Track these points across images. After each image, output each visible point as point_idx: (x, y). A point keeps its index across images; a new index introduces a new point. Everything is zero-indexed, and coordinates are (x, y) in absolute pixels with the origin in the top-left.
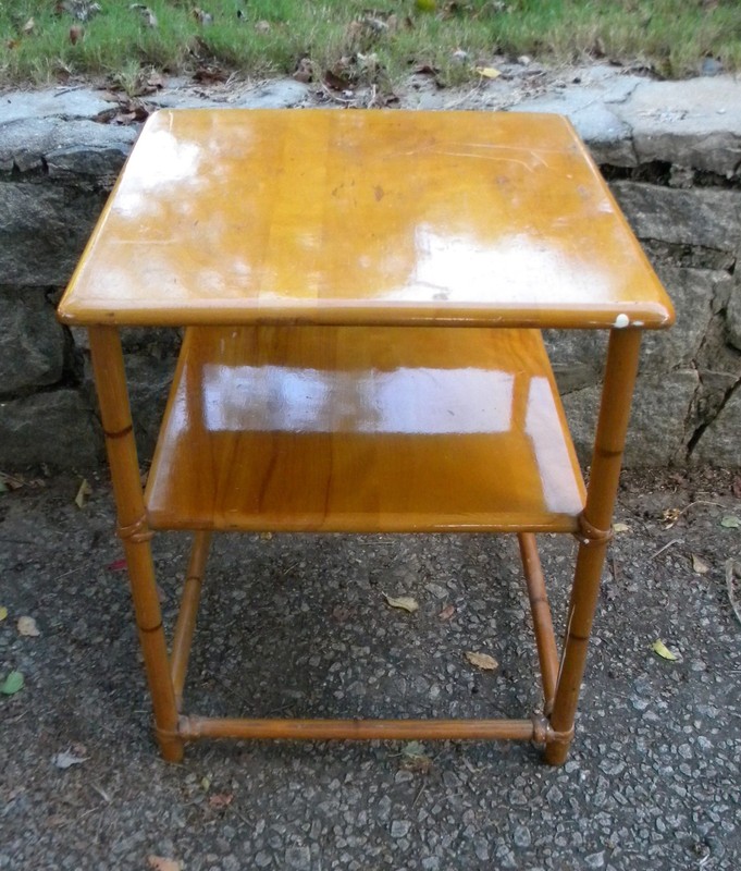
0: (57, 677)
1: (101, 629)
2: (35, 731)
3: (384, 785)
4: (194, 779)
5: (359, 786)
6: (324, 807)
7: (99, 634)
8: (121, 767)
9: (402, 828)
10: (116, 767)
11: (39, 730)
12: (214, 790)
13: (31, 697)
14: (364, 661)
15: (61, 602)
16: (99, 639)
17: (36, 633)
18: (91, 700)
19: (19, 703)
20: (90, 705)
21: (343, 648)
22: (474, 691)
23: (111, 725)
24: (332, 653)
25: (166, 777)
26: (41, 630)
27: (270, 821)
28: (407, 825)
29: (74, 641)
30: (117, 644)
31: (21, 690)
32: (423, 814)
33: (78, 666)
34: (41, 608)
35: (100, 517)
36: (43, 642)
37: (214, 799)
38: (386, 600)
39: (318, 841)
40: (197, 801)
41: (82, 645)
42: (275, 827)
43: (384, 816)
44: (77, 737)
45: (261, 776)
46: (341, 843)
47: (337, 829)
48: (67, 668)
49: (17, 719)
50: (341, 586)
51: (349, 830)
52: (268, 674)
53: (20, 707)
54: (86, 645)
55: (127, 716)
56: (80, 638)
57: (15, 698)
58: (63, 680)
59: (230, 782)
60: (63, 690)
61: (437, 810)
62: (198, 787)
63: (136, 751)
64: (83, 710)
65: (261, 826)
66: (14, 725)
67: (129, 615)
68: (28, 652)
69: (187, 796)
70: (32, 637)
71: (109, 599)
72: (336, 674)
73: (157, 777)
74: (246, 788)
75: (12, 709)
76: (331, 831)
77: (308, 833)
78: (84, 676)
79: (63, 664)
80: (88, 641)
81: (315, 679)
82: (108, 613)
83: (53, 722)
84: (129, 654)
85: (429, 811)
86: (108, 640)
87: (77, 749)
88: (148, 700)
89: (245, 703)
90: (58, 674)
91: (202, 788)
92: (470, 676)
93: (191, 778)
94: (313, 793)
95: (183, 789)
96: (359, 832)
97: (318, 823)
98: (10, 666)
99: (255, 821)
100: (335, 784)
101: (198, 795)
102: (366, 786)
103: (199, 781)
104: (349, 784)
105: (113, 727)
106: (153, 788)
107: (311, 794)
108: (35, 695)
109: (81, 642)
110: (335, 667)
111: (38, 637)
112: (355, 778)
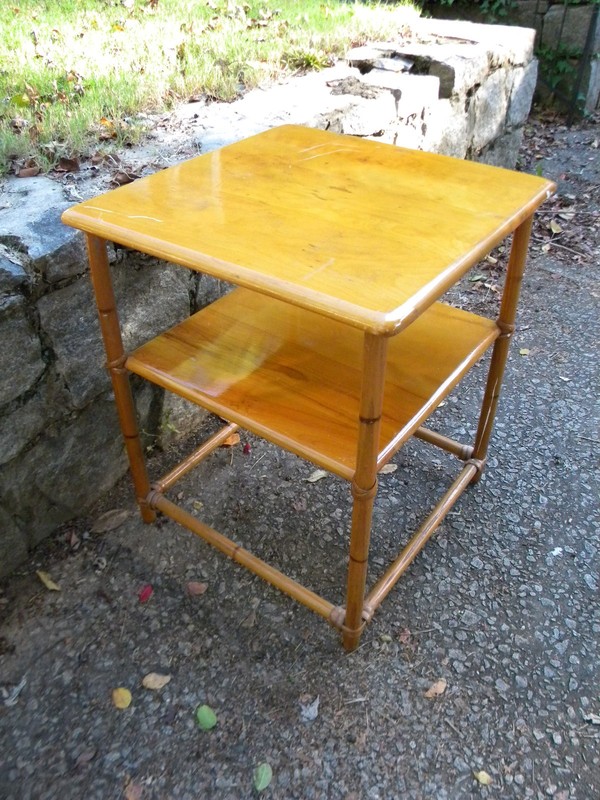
0: (224, 685)
1: (199, 635)
2: (265, 721)
3: (444, 554)
4: (377, 644)
5: (437, 566)
6: (442, 588)
7: (204, 639)
8: (340, 680)
9: (477, 562)
10: (337, 684)
11: (268, 718)
12: (395, 636)
13: (231, 710)
14: (346, 516)
15: (149, 649)
16: (209, 642)
17: (167, 679)
18: (264, 673)
19: (231, 721)
20: (269, 676)
21: (328, 520)
22: (406, 484)
23: (297, 670)
24: (328, 527)
25: (366, 657)
26: (166, 674)
27: (437, 620)
28: (477, 559)
29: (197, 658)
30: (222, 633)
31: (217, 715)
32: (474, 548)
33: (225, 666)
34: (143, 664)
36: (180, 678)
37: (403, 639)
38: (308, 482)
39: (464, 604)
40: (397, 650)
41: (206, 654)
42: (442, 619)
43: (466, 566)
44: (294, 696)
45: (399, 607)
46: (472, 593)
47: (461, 590)
48: (219, 673)
49: (244, 729)
50: (278, 494)
51: (466, 586)
52: (319, 565)
53: (235, 722)
54: (207, 652)
55: (297, 658)
56: (198, 652)
57: (223, 722)
58: (230, 682)
59: (393, 625)
60: (240, 686)
61: (475, 542)
62: (385, 644)
63: (331, 665)
64: (270, 681)
65: (436, 625)
66: (250, 733)
67: (200, 613)
68: (180, 693)
69: (389, 654)
70: (168, 684)
71: (174, 617)
72: (345, 533)
73: (363, 663)
74: (403, 620)
75: (232, 729)
76: (461, 594)
77: (455, 605)
78: (238, 666)
79: (214, 675)
80: (204, 650)
81: (342, 545)
82: (188, 624)
83: (267, 705)
84: (237, 631)
85: (473, 545)
86: (215, 636)
87: (304, 700)
88: (291, 639)
89: (334, 588)
90: (221, 683)
91: (388, 642)
92: (394, 480)
93: (376, 645)
94: (429, 589)
95: (383, 653)
96: (468, 581)
97: (451, 597)
98: (185, 712)
99: (431, 627)
100: (429, 576)
101: (392, 647)
102: (439, 562)
103: (381, 642)
104: (432, 570)
105: (300, 670)
106: (370, 669)
107: (429, 590)
108: (231, 706)
109: (201, 653)
110: (341, 531)
111: (171, 680)
112: (431, 565)
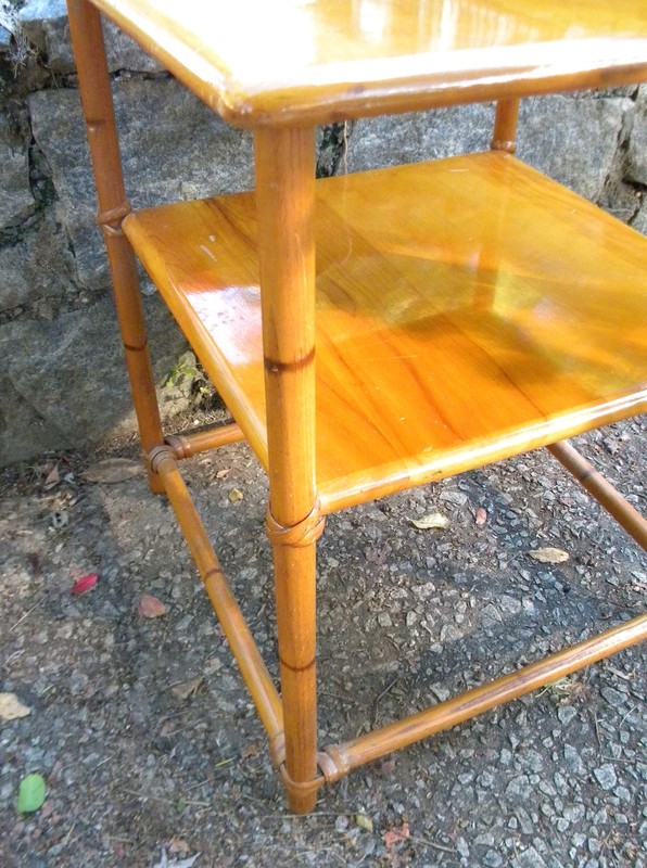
0: (87, 760)
1: (107, 673)
2: (99, 846)
3: (556, 733)
4: (345, 823)
5: (531, 747)
6: (514, 788)
7: (109, 683)
8: (247, 848)
9: (606, 775)
10: (240, 851)
11: (106, 845)
12: (383, 825)
13: (68, 802)
14: (436, 600)
15: (35, 658)
16: (113, 689)
17: (25, 711)
18: (151, 774)
19: (57, 818)
20: (152, 782)
21: (404, 593)
22: (566, 590)
23: (197, 796)
24: (397, 604)
25: (311, 836)
26: (29, 705)
27: (470, 837)
28: (610, 768)
29: (82, 703)
30: (139, 686)
31: (47, 799)
32: (616, 749)
33: (107, 733)
34: (13, 675)
35: (23, 536)
36: (41, 719)
37: (389, 837)
38: (412, 525)
39: (536, 835)
40: (369, 850)
41: (96, 704)
42: (479, 840)
43: (581, 770)
44: (165, 834)
45: (421, 783)
46: (563, 825)
47: (546, 808)
48: (92, 741)
49: (65, 841)
50: (355, 525)
51: (559, 806)
52: (343, 655)
53: (60, 823)
54: (100, 702)
55: (211, 777)
56: (88, 696)
57: (46, 813)
58: (97, 761)
59: (390, 807)
60: (105, 774)
61: (625, 737)
62: (357, 830)
63: (252, 817)
64: (149, 792)
65: (462, 845)
66: (68, 851)
67: (132, 643)
68: (27, 740)
69: (352, 850)
70: (21, 719)
71: (95, 633)
72: (418, 625)
73: (300, 842)
74: (414, 806)
75: (51, 830)
76: (541, 816)
77: (519, 828)
78: (123, 744)
79: (84, 739)
80: (100, 697)
81: (399, 641)
82: (105, 651)
83: (119, 825)
84: (161, 694)
85: (618, 741)
86: (126, 686)
87: (173, 849)
88: (223, 745)
89: (341, 700)
90: (85, 755)
91: (364, 831)
92: (549, 577)
93: (342, 823)
94: (491, 778)
95: (343, 843)
96: (570, 800)
97: (521, 812)
98: (13, 770)
99: (452, 844)
100: (506, 756)
101: (365, 842)
102: (539, 741)
103: (353, 823)
104: (518, 749)
105: (201, 799)
106: (305, 858)
107: (489, 779)
108: (72, 797)
109: (92, 700)
110: (411, 619)
111: (30, 715)
112: (522, 739)
